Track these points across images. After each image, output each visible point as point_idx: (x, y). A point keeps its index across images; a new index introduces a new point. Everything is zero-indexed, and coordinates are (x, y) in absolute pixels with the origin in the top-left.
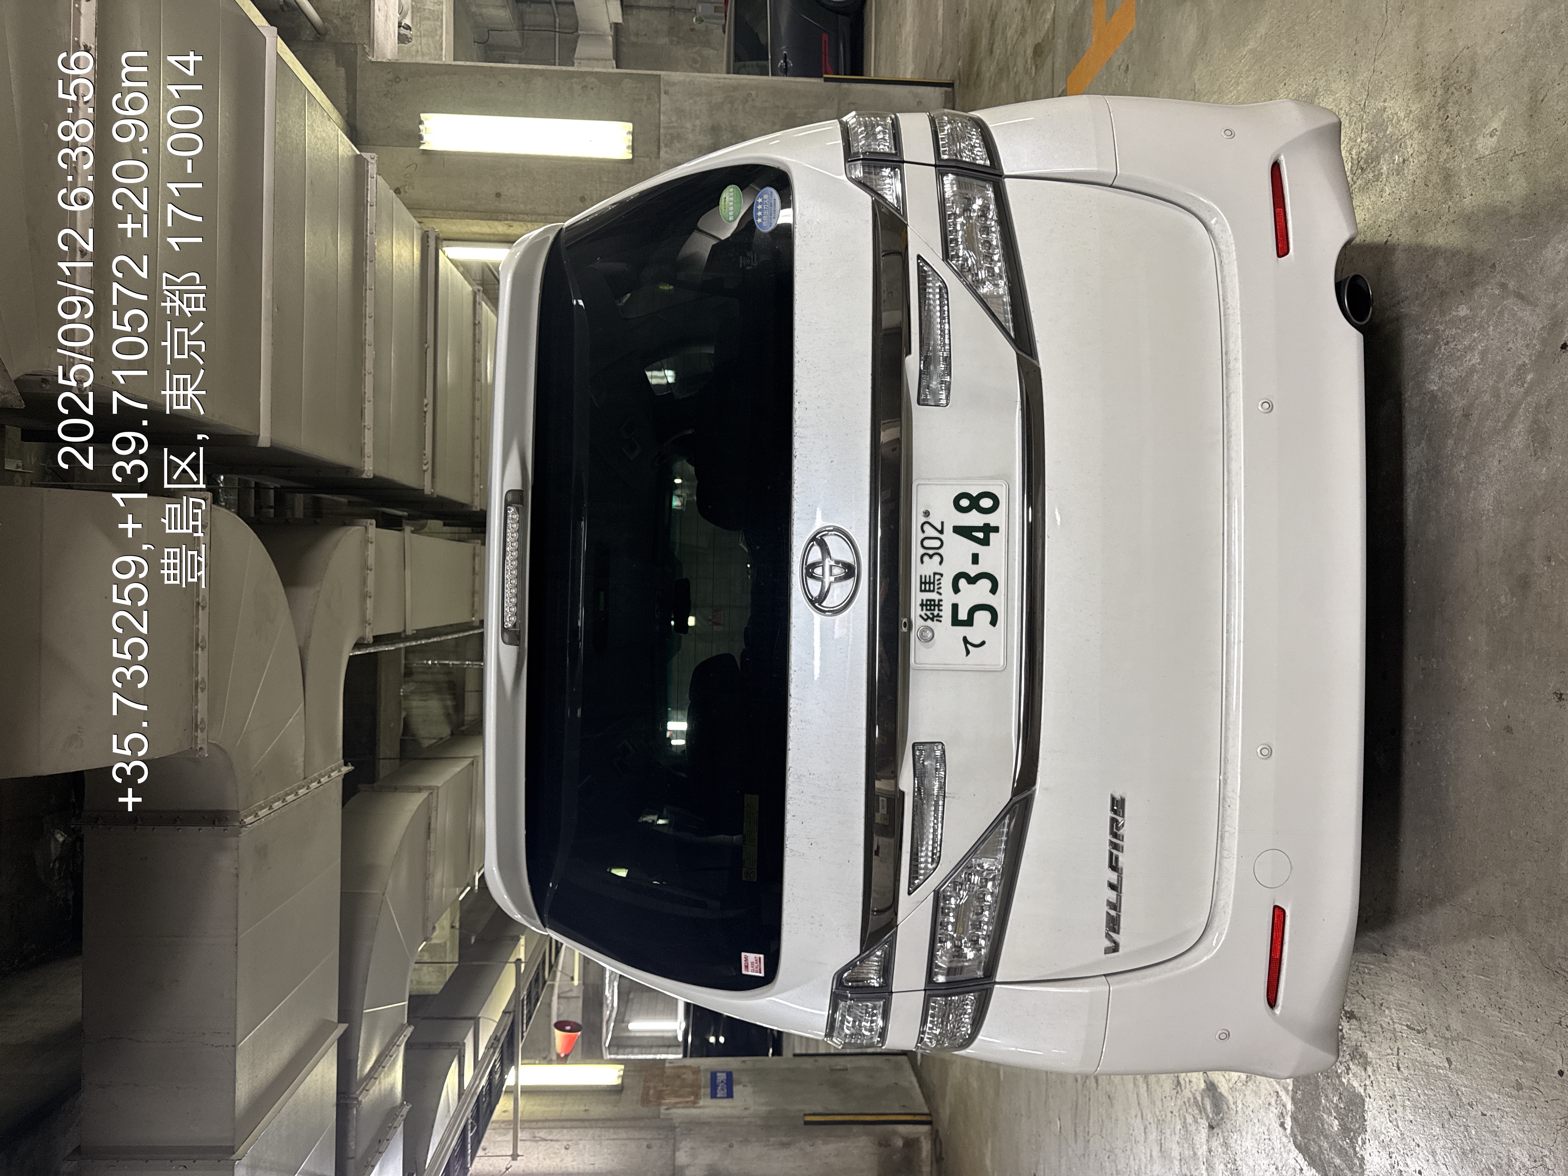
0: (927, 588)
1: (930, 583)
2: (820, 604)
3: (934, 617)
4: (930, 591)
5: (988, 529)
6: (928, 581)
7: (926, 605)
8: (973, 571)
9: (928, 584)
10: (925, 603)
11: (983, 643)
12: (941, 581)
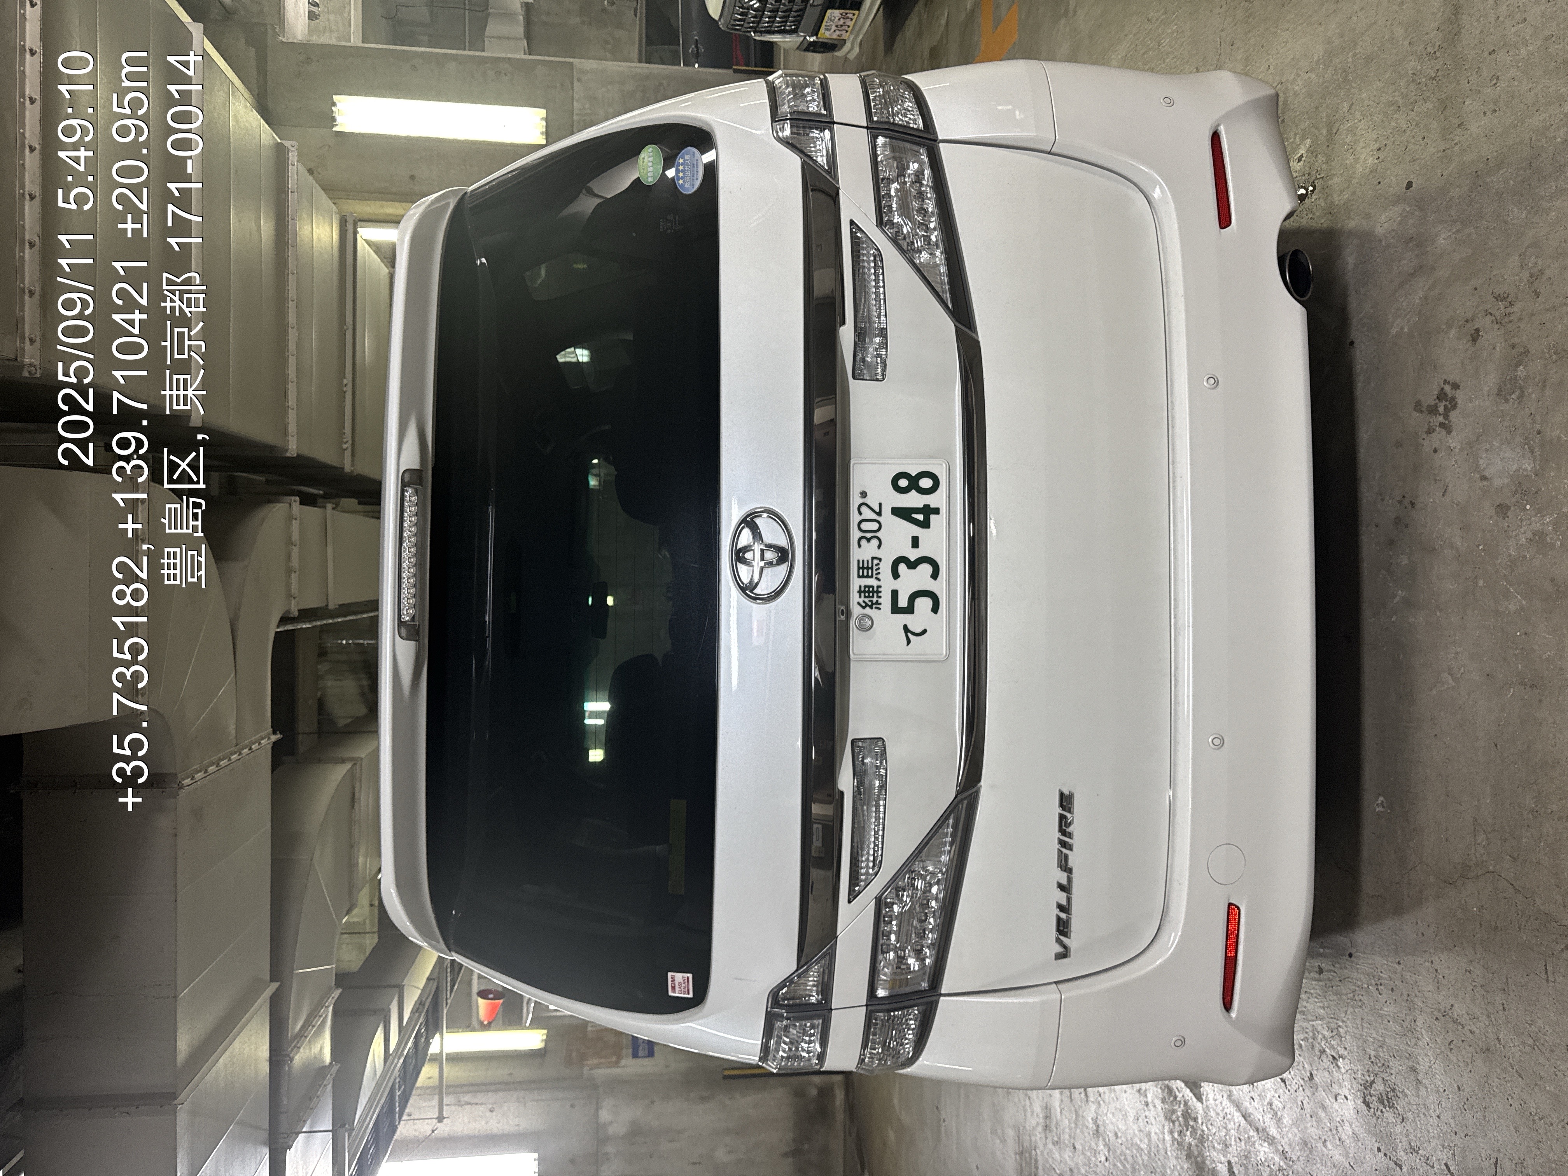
0: (865, 574)
1: (868, 568)
2: (751, 591)
3: (873, 604)
4: (868, 576)
5: (929, 511)
6: (866, 566)
7: (865, 592)
8: (913, 555)
9: (866, 569)
10: (863, 589)
11: (925, 631)
12: (880, 566)
